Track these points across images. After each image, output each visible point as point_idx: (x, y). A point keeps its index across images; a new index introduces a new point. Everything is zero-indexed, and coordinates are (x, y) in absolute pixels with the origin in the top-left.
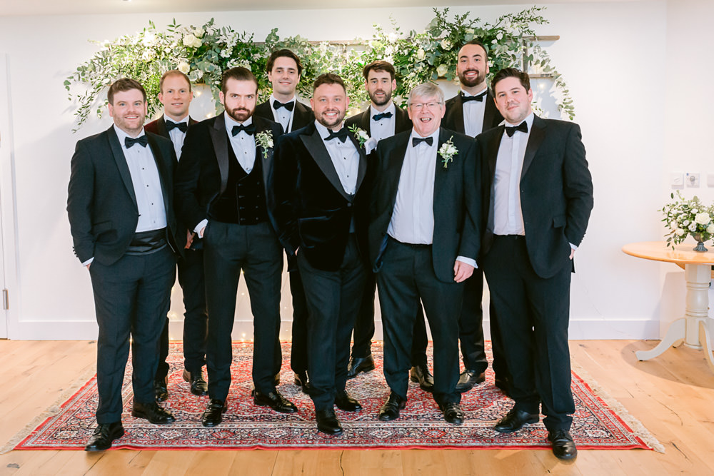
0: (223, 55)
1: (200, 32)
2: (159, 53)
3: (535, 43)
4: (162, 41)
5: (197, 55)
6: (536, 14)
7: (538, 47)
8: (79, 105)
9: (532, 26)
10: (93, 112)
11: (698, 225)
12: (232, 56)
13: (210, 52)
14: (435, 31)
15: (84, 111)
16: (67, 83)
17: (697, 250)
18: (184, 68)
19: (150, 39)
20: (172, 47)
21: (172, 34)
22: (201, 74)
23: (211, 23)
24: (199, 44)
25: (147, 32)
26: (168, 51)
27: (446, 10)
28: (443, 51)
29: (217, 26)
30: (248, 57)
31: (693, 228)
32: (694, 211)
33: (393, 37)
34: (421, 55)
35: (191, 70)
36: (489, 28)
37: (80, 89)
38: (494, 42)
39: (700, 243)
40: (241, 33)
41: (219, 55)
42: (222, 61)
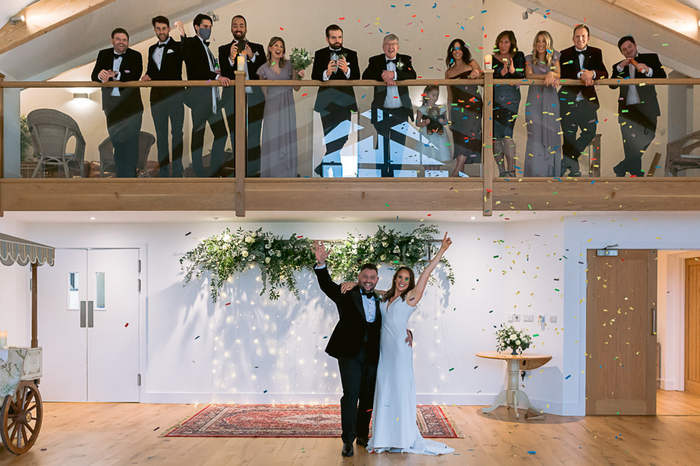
0: (266, 247)
1: (254, 234)
2: (232, 246)
3: (433, 244)
4: (234, 239)
5: (252, 247)
6: (434, 228)
7: (434, 246)
8: (186, 273)
9: (431, 234)
10: (194, 276)
11: (511, 340)
12: (271, 248)
13: (259, 245)
14: (379, 236)
15: (189, 275)
16: (181, 260)
17: (512, 354)
18: (245, 254)
19: (227, 238)
20: (239, 242)
21: (239, 235)
22: (254, 257)
23: (261, 229)
24: (253, 241)
25: (226, 234)
26: (237, 244)
27: (384, 227)
28: (384, 247)
29: (264, 231)
30: (279, 248)
31: (508, 342)
32: (510, 333)
33: (356, 240)
34: (372, 249)
35: (249, 255)
36: (408, 235)
37: (188, 263)
38: (410, 243)
39: (514, 350)
40: (276, 236)
41: (264, 247)
42: (266, 251)
